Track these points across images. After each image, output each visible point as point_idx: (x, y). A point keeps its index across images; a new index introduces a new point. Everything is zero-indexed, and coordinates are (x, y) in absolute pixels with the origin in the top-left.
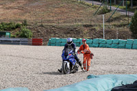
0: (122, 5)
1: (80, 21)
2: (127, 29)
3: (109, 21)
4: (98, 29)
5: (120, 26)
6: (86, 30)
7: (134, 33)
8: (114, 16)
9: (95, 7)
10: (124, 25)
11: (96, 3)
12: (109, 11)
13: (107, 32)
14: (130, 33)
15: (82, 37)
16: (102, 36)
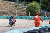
0: (23, 4)
1: (8, 9)
2: (25, 12)
3: (18, 9)
4: (14, 12)
5: (22, 11)
6: (10, 13)
7: (27, 14)
8: (20, 8)
9: (13, 4)
10: (24, 11)
11: (13, 3)
12: (18, 6)
13: (17, 13)
14: (26, 14)
15: (8, 15)
16: (16, 15)
